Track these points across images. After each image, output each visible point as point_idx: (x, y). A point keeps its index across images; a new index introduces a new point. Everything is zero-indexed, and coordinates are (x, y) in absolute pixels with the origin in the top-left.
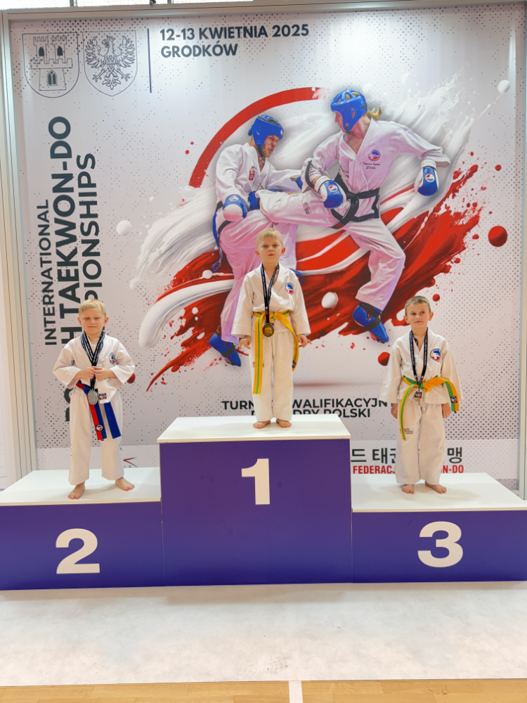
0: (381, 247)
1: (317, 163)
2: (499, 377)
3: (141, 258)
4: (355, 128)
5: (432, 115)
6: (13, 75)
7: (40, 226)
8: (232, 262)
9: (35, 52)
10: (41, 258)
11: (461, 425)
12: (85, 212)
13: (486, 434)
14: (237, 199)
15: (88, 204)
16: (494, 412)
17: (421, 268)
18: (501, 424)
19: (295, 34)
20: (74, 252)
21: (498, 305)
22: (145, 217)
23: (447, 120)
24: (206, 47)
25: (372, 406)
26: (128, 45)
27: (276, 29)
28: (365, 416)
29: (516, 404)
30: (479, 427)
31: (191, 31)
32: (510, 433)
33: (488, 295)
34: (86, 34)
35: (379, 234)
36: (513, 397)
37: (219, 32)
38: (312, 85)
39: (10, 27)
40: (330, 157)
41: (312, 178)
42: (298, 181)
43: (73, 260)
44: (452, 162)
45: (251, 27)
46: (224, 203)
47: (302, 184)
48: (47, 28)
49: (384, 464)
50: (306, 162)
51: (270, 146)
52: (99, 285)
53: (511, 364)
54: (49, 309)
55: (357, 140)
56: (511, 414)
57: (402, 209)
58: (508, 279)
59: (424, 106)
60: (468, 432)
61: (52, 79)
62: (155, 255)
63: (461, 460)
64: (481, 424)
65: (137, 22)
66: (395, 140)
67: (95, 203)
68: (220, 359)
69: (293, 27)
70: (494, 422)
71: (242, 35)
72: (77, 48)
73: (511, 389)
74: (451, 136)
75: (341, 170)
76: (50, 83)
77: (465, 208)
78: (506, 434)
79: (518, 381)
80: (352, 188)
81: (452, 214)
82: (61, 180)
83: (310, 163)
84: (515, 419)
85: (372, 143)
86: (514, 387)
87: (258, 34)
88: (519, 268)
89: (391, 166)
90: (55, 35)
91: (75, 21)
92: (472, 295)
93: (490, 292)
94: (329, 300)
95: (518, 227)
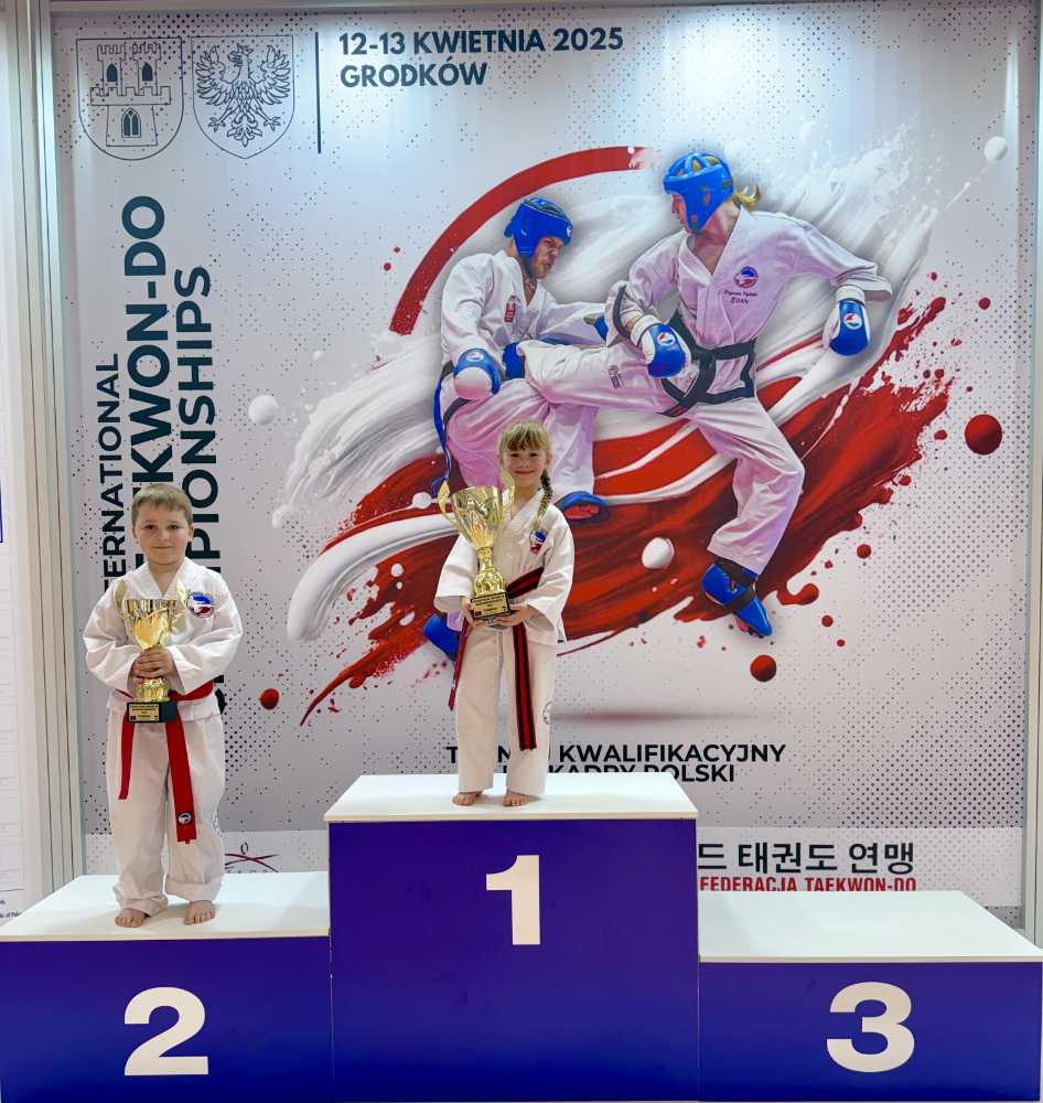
0: (757, 453)
1: (635, 290)
2: (986, 707)
3: (295, 469)
4: (709, 226)
5: (857, 202)
6: (57, 116)
7: (101, 404)
8: (470, 478)
9: (100, 72)
10: (102, 466)
11: (911, 799)
12: (189, 379)
13: (960, 818)
14: (482, 357)
15: (195, 363)
16: (975, 775)
17: (835, 495)
18: (989, 799)
19: (597, 46)
20: (167, 455)
21: (983, 566)
22: (304, 390)
23: (887, 212)
24: (426, 68)
25: (739, 759)
26: (278, 62)
27: (561, 35)
28: (724, 779)
29: (1018, 760)
30: (945, 803)
31: (398, 38)
32: (1007, 817)
33: (963, 547)
34: (198, 42)
35: (755, 425)
36: (1013, 745)
37: (452, 40)
38: (628, 141)
39: (53, 26)
40: (661, 280)
41: (626, 318)
42: (600, 325)
43: (163, 469)
44: (896, 291)
45: (514, 32)
46: (455, 364)
47: (607, 330)
48: (123, 30)
49: (761, 874)
50: (616, 288)
51: (546, 258)
52: (214, 518)
53: (1009, 682)
54: (114, 563)
55: (713, 246)
56: (1008, 779)
57: (799, 379)
58: (1003, 516)
59: (842, 184)
60: (926, 813)
61: (131, 125)
62: (324, 461)
63: (911, 868)
64: (950, 799)
65: (296, 19)
66: (787, 248)
67: (208, 361)
68: (444, 665)
69: (593, 33)
70: (975, 794)
71: (495, 46)
72: (180, 68)
73: (1009, 731)
74: (894, 241)
75: (682, 304)
76: (126, 132)
77: (921, 379)
78: (998, 818)
79: (1022, 715)
80: (702, 338)
81: (895, 390)
82: (145, 316)
83: (622, 290)
84: (1018, 789)
85: (742, 253)
86: (1014, 726)
87: (525, 44)
88: (1024, 497)
89: (776, 297)
90: (139, 42)
91: (178, 17)
92: (934, 547)
93: (968, 541)
94: (656, 552)
95: (1024, 417)
